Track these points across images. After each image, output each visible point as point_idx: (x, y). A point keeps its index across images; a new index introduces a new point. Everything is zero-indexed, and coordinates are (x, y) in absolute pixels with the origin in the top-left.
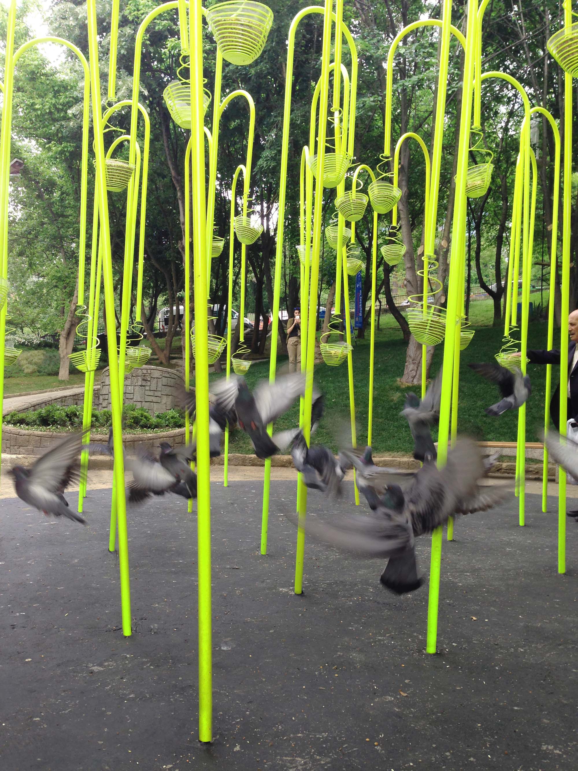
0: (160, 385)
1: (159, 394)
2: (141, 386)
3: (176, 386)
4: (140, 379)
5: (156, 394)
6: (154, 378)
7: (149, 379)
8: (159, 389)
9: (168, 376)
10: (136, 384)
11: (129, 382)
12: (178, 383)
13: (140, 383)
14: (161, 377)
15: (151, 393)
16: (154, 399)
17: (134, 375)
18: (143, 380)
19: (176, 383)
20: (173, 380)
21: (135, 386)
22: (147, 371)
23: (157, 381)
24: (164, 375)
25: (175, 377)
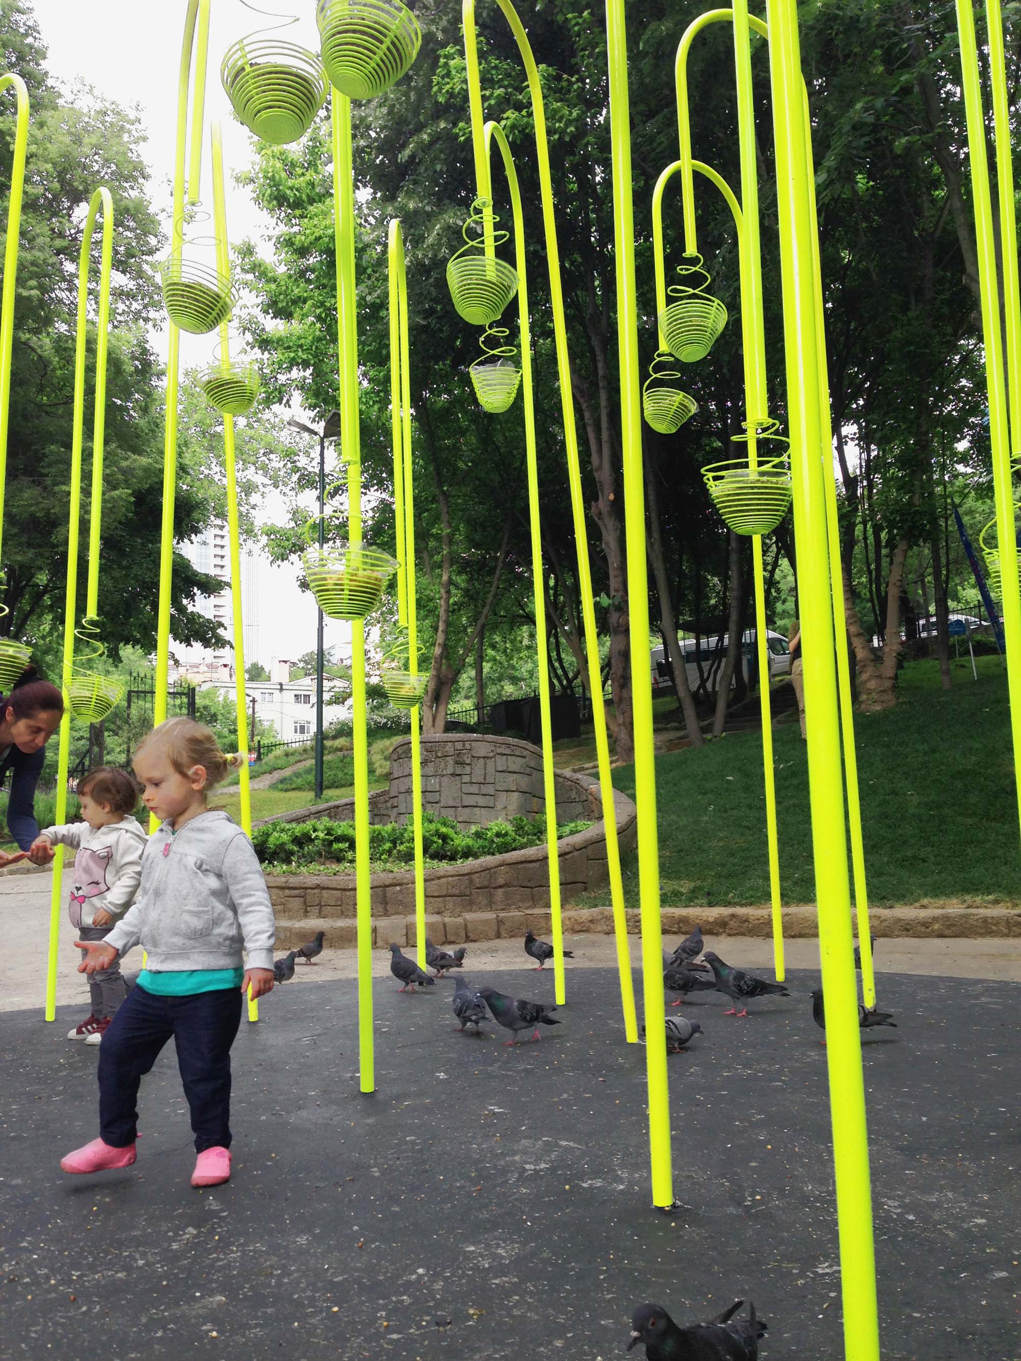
0: (490, 769)
1: (490, 790)
2: (453, 775)
3: (528, 770)
4: (451, 761)
5: (485, 789)
6: (479, 757)
7: (468, 761)
8: (490, 779)
9: (508, 751)
10: (444, 773)
11: (431, 769)
12: (532, 765)
13: (450, 770)
14: (491, 755)
15: (474, 789)
16: (481, 801)
17: (439, 755)
18: (457, 763)
19: (528, 766)
20: (520, 761)
21: (443, 776)
22: (464, 745)
23: (485, 764)
24: (499, 750)
25: (525, 753)
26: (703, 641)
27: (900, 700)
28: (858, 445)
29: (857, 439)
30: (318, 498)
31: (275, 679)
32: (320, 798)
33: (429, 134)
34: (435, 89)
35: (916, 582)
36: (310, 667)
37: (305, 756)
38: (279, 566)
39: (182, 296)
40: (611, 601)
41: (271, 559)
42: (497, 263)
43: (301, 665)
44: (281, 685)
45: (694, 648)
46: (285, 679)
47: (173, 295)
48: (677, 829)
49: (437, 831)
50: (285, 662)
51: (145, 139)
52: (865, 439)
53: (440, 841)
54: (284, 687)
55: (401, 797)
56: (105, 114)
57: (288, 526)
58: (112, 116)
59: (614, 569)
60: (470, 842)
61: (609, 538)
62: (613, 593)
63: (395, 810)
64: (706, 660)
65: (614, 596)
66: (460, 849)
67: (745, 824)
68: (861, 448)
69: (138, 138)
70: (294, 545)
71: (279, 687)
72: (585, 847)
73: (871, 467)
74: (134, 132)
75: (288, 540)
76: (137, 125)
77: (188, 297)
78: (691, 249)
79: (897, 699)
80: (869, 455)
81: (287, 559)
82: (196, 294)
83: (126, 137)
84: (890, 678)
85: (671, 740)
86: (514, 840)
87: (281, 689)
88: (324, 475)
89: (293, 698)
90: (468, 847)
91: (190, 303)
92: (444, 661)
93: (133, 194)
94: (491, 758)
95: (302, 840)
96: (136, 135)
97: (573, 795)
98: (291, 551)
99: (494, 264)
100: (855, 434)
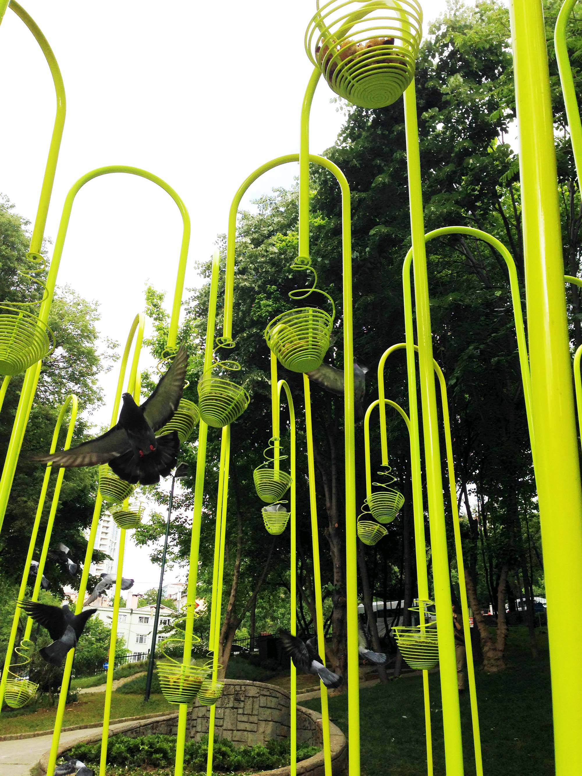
0: (256, 706)
1: (255, 719)
2: (233, 708)
3: (279, 707)
4: (232, 698)
5: (252, 719)
6: (249, 697)
7: (242, 699)
8: (255, 712)
9: (268, 693)
10: (227, 706)
11: (219, 703)
12: (282, 703)
13: (231, 705)
14: (257, 695)
15: (245, 718)
16: (248, 726)
18: (235, 699)
19: (279, 704)
20: (274, 700)
21: (226, 708)
22: (241, 688)
23: (253, 701)
24: (262, 693)
25: (278, 695)
26: (388, 604)
27: (508, 666)
28: (477, 496)
29: (476, 492)
30: (168, 509)
31: (129, 606)
32: (147, 701)
33: (247, 334)
34: (252, 313)
35: (514, 576)
36: (151, 598)
37: (141, 669)
38: (141, 547)
39: (109, 485)
40: (334, 587)
41: (136, 542)
42: (280, 473)
43: (146, 597)
44: (132, 610)
45: (382, 608)
46: (134, 606)
47: (104, 484)
48: (371, 756)
49: (220, 749)
50: (136, 596)
51: (98, 319)
52: (480, 492)
53: (221, 757)
54: (133, 612)
55: (199, 720)
56: (79, 305)
57: (149, 524)
58: (82, 306)
59: (336, 568)
60: (239, 757)
61: (335, 550)
62: (335, 582)
63: (194, 729)
64: (390, 616)
65: (336, 585)
66: (233, 763)
67: (413, 755)
68: (478, 497)
69: (95, 318)
70: (151, 535)
71: (130, 612)
72: (313, 770)
73: (485, 508)
74: (92, 315)
75: (147, 532)
76: (95, 312)
77: (112, 486)
78: (385, 462)
79: (506, 665)
80: (483, 502)
81: (146, 543)
82: (116, 484)
83: (88, 317)
84: (501, 651)
85: (368, 673)
86: (268, 759)
87: (132, 613)
88: (173, 497)
89: (138, 619)
90: (238, 761)
91: (113, 489)
92: (232, 614)
93: (88, 345)
94: (256, 697)
95: (133, 750)
96: (94, 317)
97: (307, 724)
98: (148, 539)
99: (278, 473)
100: (475, 489)
